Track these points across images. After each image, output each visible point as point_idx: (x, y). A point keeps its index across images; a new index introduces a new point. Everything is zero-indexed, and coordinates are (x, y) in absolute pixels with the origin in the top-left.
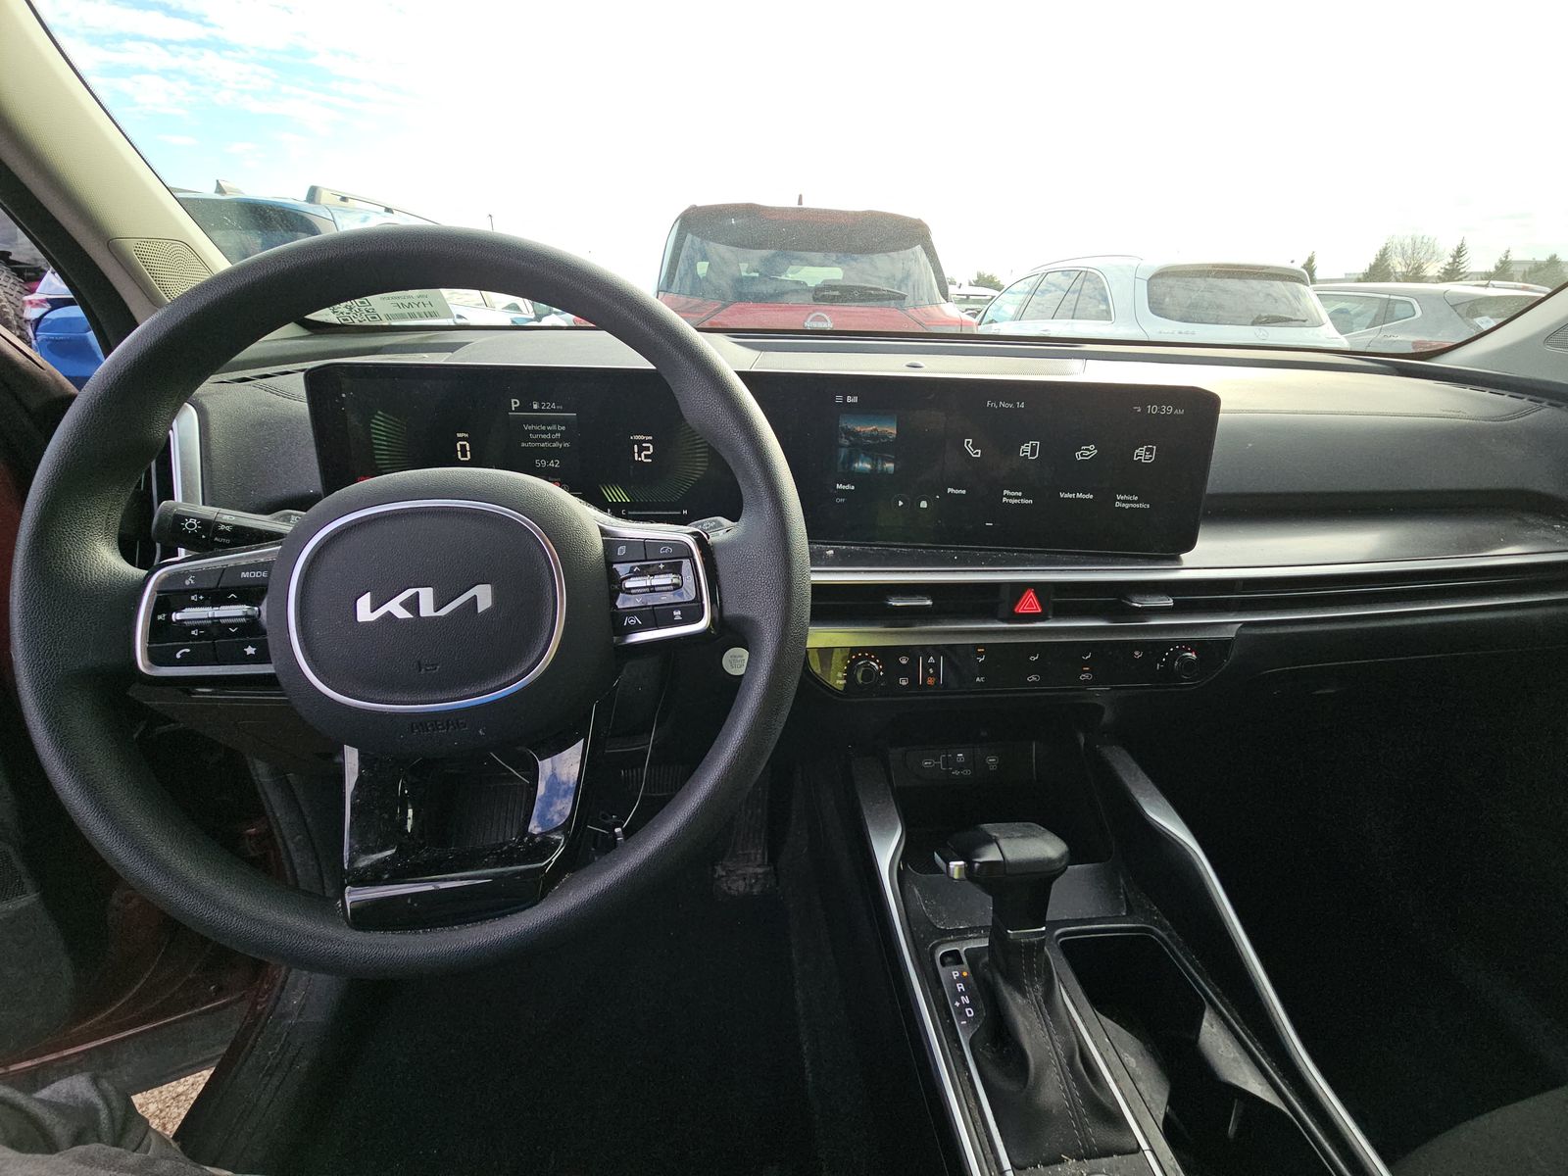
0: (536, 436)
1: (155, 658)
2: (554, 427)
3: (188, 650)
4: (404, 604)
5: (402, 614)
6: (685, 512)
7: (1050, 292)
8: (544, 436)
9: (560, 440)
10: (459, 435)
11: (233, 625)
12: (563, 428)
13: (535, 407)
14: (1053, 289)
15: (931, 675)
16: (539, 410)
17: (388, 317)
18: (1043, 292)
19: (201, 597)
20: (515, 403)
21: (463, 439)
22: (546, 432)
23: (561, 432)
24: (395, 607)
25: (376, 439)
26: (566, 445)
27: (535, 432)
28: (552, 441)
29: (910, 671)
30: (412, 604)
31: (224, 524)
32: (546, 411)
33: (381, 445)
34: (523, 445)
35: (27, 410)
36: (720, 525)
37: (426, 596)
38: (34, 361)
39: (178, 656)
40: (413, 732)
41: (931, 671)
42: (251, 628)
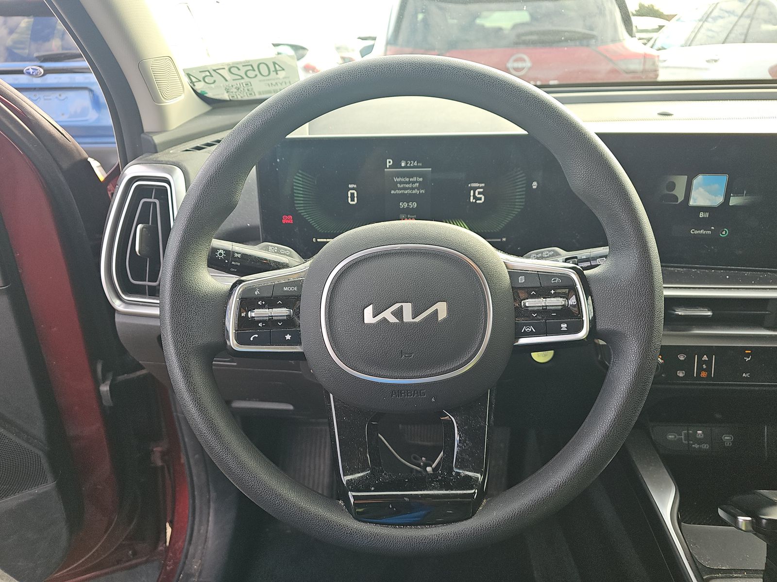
0: (402, 186)
1: (240, 340)
2: (415, 179)
3: (257, 336)
4: (393, 313)
5: (393, 319)
6: (504, 239)
7: (722, 18)
8: (407, 186)
9: (418, 189)
10: (350, 186)
11: (280, 321)
12: (421, 179)
13: (403, 164)
14: (727, 15)
15: (705, 370)
16: (406, 167)
17: (260, 93)
18: (715, 19)
19: (264, 303)
20: (389, 162)
21: (353, 189)
22: (409, 182)
23: (420, 182)
24: (388, 315)
25: (296, 189)
26: (423, 191)
27: (401, 183)
28: (413, 189)
29: (687, 366)
30: (399, 314)
31: (237, 253)
32: (410, 167)
33: (299, 193)
34: (393, 192)
35: (61, 169)
36: (558, 254)
37: (407, 308)
38: (65, 137)
39: (252, 339)
40: (392, 396)
41: (704, 366)
42: (290, 323)
